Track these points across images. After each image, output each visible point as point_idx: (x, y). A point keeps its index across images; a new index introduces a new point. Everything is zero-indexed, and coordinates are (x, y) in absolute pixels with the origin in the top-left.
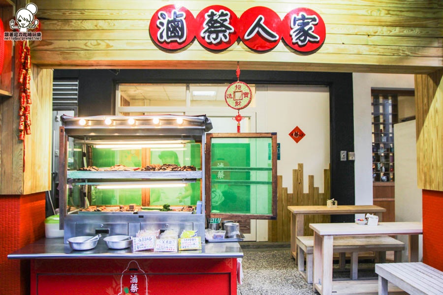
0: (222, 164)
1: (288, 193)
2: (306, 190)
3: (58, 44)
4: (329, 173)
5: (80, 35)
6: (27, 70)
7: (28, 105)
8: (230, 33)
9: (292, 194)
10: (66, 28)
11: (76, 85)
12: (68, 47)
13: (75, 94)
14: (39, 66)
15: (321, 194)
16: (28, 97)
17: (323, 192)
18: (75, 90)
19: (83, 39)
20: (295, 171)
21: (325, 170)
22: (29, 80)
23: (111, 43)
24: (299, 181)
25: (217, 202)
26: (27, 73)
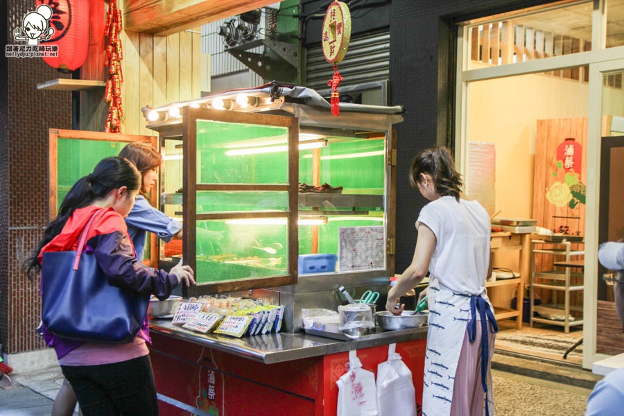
26: (115, 50)
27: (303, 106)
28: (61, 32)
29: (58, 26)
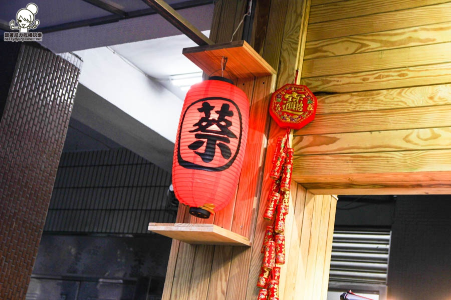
3: (346, 141)
5: (393, 120)
6: (283, 194)
7: (277, 265)
10: (368, 107)
11: (385, 241)
12: (368, 145)
13: (383, 260)
14: (309, 187)
16: (279, 249)
18: (384, 251)
19: (401, 127)
22: (284, 214)
26: (282, 199)
28: (227, 161)
29: (225, 152)
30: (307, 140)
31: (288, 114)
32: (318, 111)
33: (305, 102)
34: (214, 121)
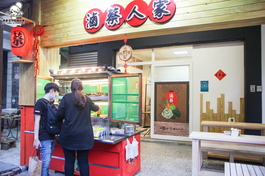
0: (172, 94)
1: (214, 113)
2: (226, 111)
3: (49, 37)
4: (243, 101)
5: (57, 31)
6: (38, 50)
8: (120, 19)
9: (217, 114)
12: (53, 38)
15: (237, 114)
16: (37, 62)
17: (239, 113)
19: (59, 33)
20: (218, 99)
21: (241, 99)
22: (38, 55)
23: (69, 33)
24: (222, 106)
25: (169, 117)
26: (38, 52)
27: (111, 72)
28: (22, 45)
29: (21, 43)
30: (43, 37)
31: (37, 32)
32: (44, 30)
33: (40, 29)
34: (17, 36)
